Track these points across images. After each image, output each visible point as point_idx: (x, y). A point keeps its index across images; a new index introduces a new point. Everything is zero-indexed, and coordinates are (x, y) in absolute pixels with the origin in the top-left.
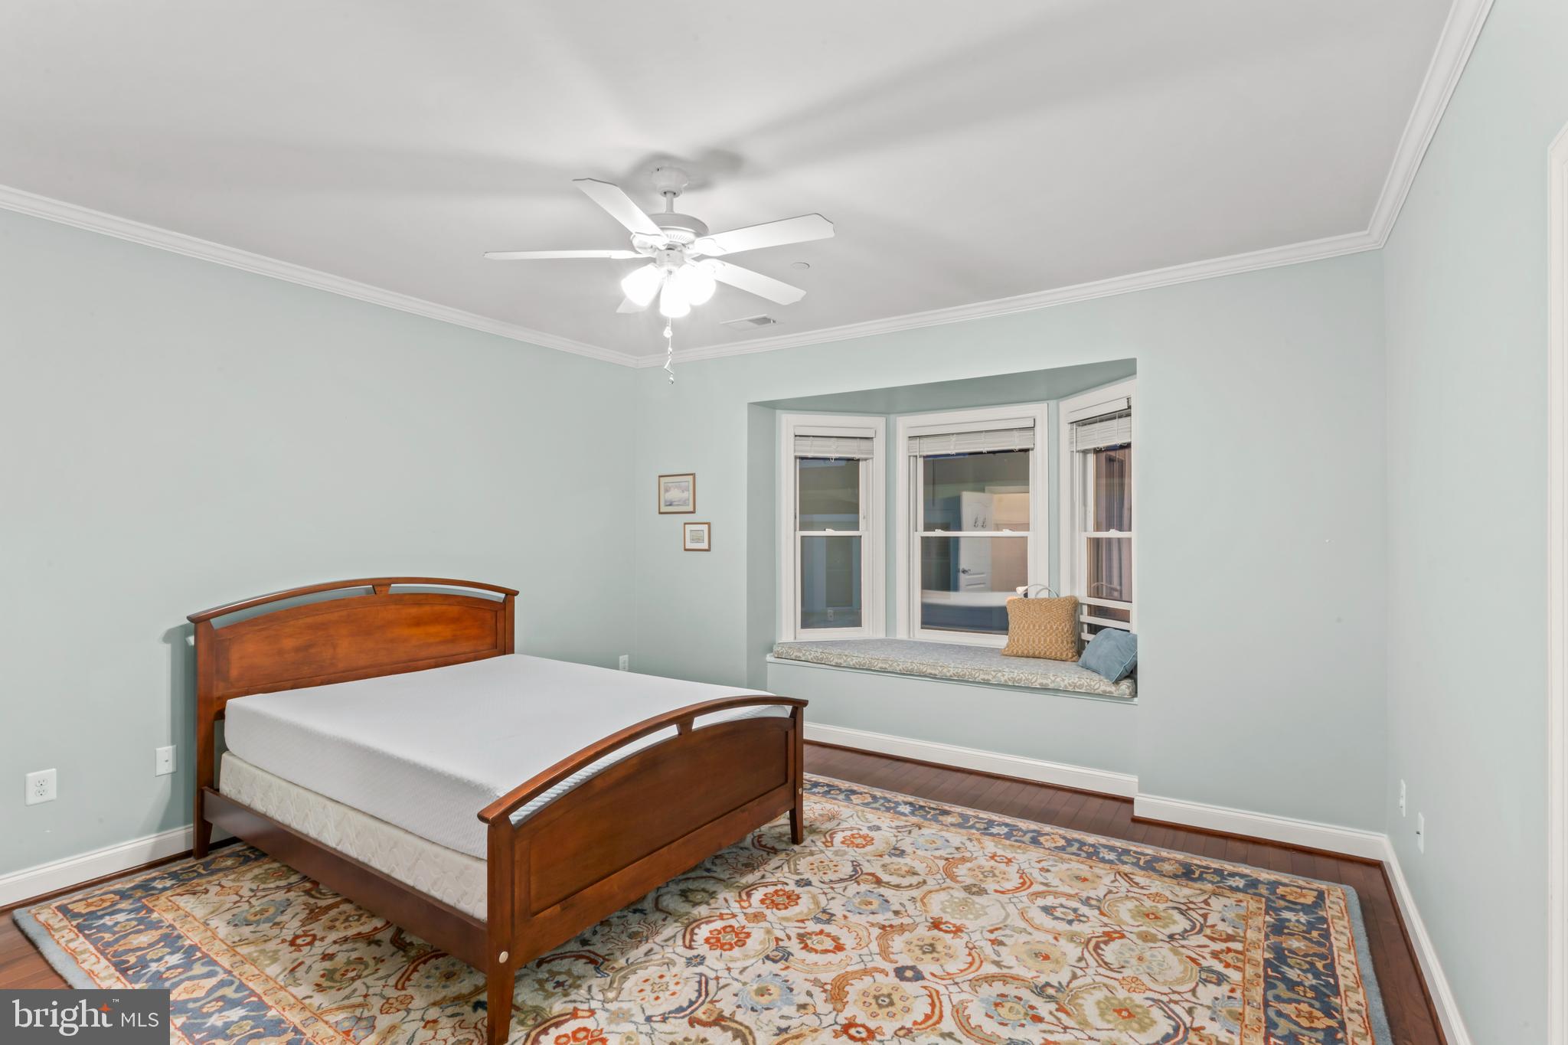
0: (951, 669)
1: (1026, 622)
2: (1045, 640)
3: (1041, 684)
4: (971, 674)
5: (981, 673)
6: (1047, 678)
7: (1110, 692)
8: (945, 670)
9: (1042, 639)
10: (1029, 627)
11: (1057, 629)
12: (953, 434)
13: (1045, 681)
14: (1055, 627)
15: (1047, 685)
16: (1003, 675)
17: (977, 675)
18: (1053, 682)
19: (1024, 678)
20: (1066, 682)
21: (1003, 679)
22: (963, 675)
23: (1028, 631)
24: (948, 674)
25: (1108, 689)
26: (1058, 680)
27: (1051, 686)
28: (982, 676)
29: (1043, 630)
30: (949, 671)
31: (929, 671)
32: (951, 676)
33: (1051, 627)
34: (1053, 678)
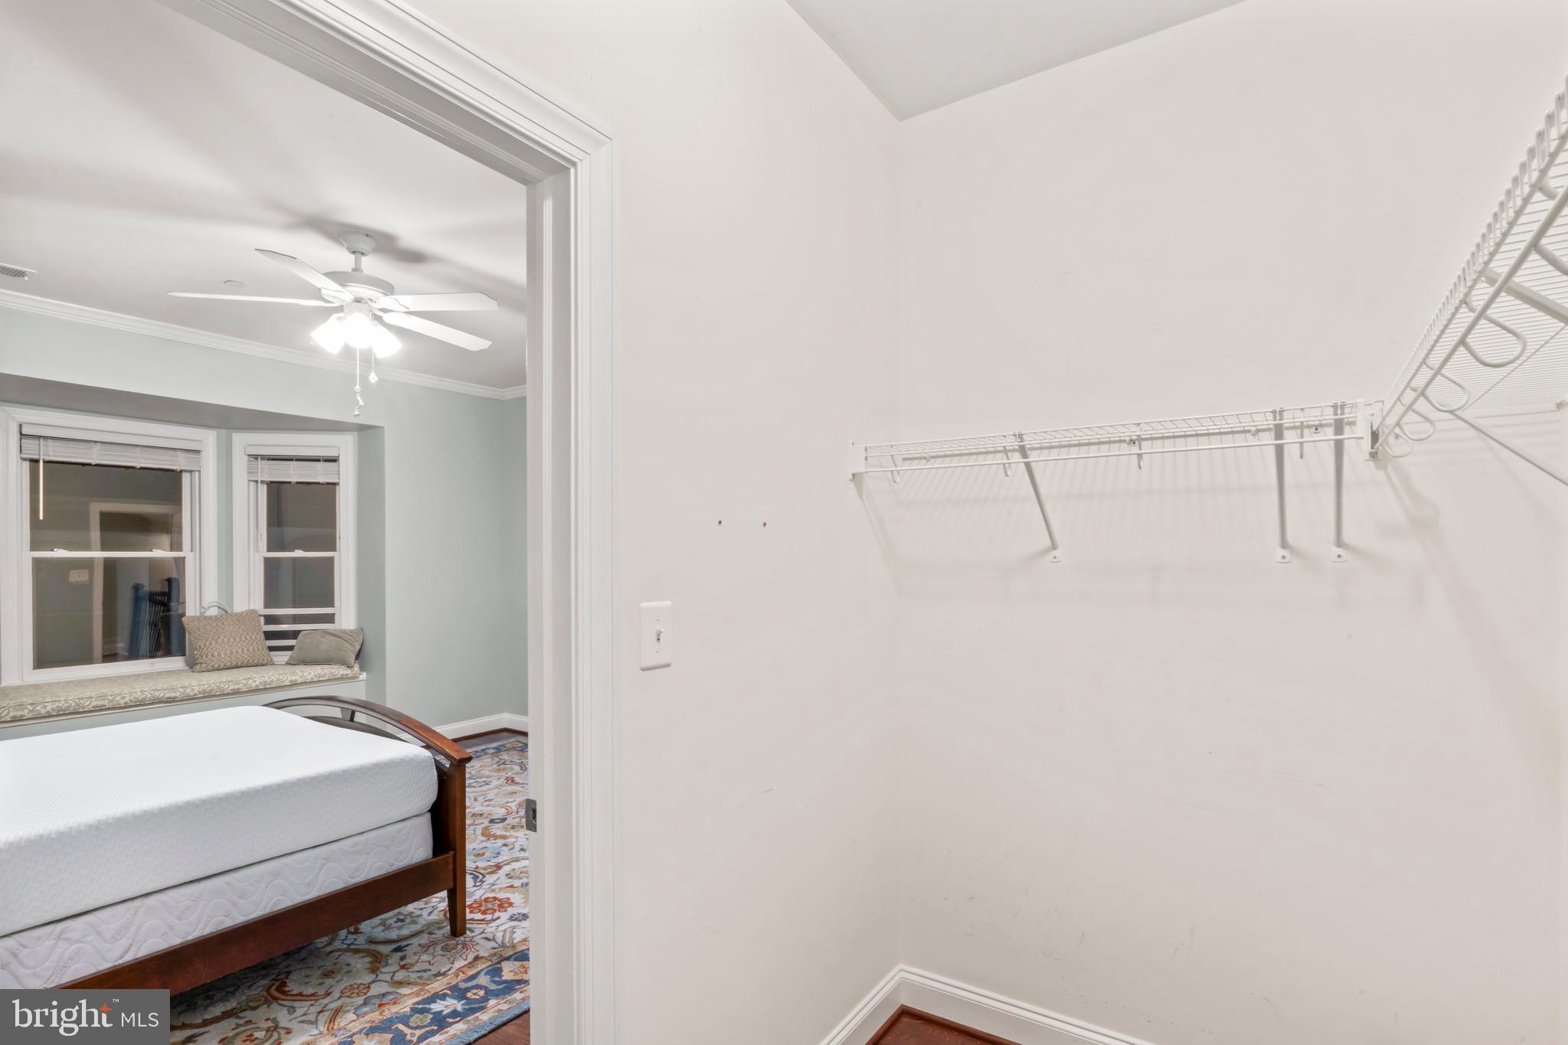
0: (196, 688)
1: (225, 636)
2: (248, 650)
3: (290, 681)
4: (219, 688)
5: (230, 684)
6: (295, 675)
7: (347, 675)
8: (188, 691)
9: (245, 649)
10: (229, 640)
11: (256, 638)
12: (96, 442)
13: (294, 678)
14: (254, 637)
15: (296, 680)
16: (255, 681)
17: (227, 686)
18: (302, 677)
19: (275, 679)
20: (312, 675)
21: (254, 685)
22: (211, 690)
23: (229, 644)
24: (192, 693)
25: (345, 672)
26: (305, 674)
27: (300, 680)
28: (231, 687)
29: (244, 642)
30: (193, 690)
31: (168, 695)
32: (196, 695)
33: (251, 638)
34: (301, 674)
